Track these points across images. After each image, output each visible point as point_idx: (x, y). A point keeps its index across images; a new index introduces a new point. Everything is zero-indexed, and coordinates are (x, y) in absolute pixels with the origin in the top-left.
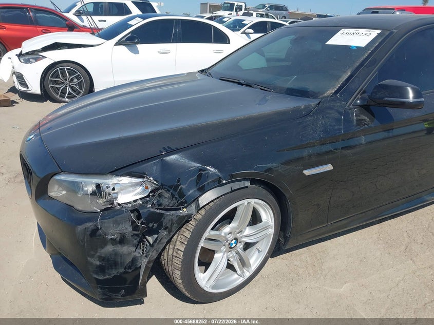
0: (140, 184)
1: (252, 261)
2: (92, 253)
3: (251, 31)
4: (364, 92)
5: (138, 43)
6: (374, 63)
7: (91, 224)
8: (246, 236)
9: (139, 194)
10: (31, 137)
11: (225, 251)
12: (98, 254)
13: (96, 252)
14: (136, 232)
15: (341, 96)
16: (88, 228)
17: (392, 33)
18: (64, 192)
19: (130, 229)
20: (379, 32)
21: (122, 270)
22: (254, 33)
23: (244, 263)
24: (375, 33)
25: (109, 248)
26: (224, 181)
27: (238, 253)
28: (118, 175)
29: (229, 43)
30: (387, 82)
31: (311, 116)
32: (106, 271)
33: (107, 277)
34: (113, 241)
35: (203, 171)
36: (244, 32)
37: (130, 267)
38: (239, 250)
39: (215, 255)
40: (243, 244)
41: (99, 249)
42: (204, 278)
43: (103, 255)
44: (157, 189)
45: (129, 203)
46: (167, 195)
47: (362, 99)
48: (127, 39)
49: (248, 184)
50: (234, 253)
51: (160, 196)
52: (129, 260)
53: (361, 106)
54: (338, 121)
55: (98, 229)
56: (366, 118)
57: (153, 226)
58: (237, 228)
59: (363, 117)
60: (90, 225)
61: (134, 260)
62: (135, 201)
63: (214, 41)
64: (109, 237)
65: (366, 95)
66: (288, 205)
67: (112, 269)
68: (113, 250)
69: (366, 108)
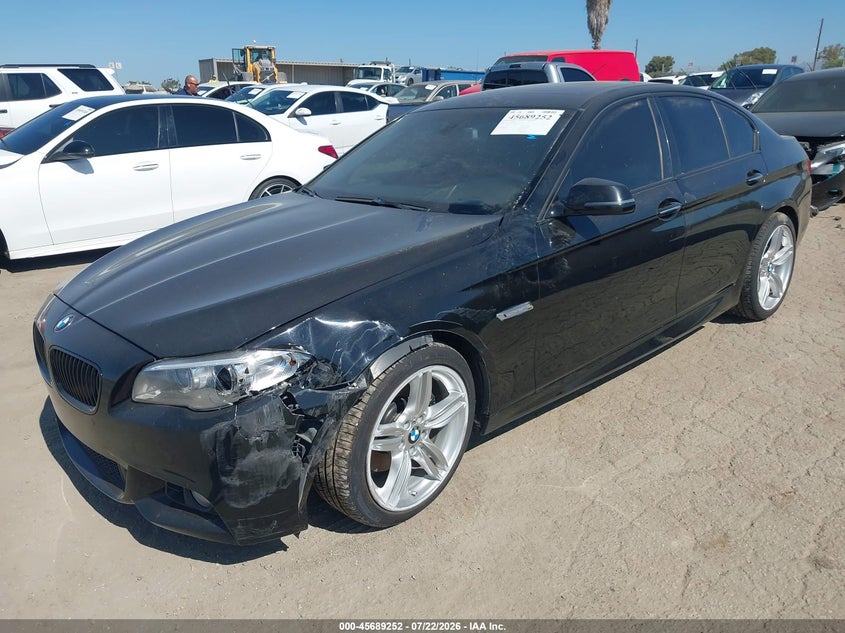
0: (281, 359)
1: (445, 453)
2: (228, 468)
3: (307, 111)
4: (557, 199)
5: (91, 156)
6: (563, 157)
7: (224, 424)
8: (431, 420)
9: (280, 374)
10: (66, 321)
11: (406, 449)
12: (238, 468)
13: (234, 467)
14: (291, 427)
15: (528, 207)
16: (221, 430)
17: (579, 113)
18: (158, 392)
19: (282, 423)
20: (562, 112)
21: (274, 488)
22: (312, 114)
23: (435, 460)
24: (557, 114)
25: (254, 457)
26: (402, 339)
27: (423, 447)
28: (252, 350)
29: (270, 140)
30: (584, 181)
31: (494, 239)
32: (251, 494)
33: (252, 503)
34: (259, 446)
35: (371, 328)
36: (293, 115)
37: (285, 482)
38: (424, 442)
39: (393, 458)
40: (428, 433)
41: (238, 461)
42: (383, 494)
43: (245, 470)
44: (309, 363)
45: (271, 388)
46: (326, 368)
47: (556, 208)
48: (68, 149)
49: (429, 340)
50: (419, 449)
51: (317, 370)
52: (283, 470)
53: (556, 218)
54: (529, 241)
55: (235, 430)
56: (565, 233)
57: (314, 413)
58: (417, 411)
59: (561, 232)
60: (223, 426)
61: (290, 470)
62: (279, 384)
63: (241, 138)
64: (253, 439)
65: (559, 203)
66: (482, 366)
67: (259, 488)
68: (259, 459)
69: (562, 219)
